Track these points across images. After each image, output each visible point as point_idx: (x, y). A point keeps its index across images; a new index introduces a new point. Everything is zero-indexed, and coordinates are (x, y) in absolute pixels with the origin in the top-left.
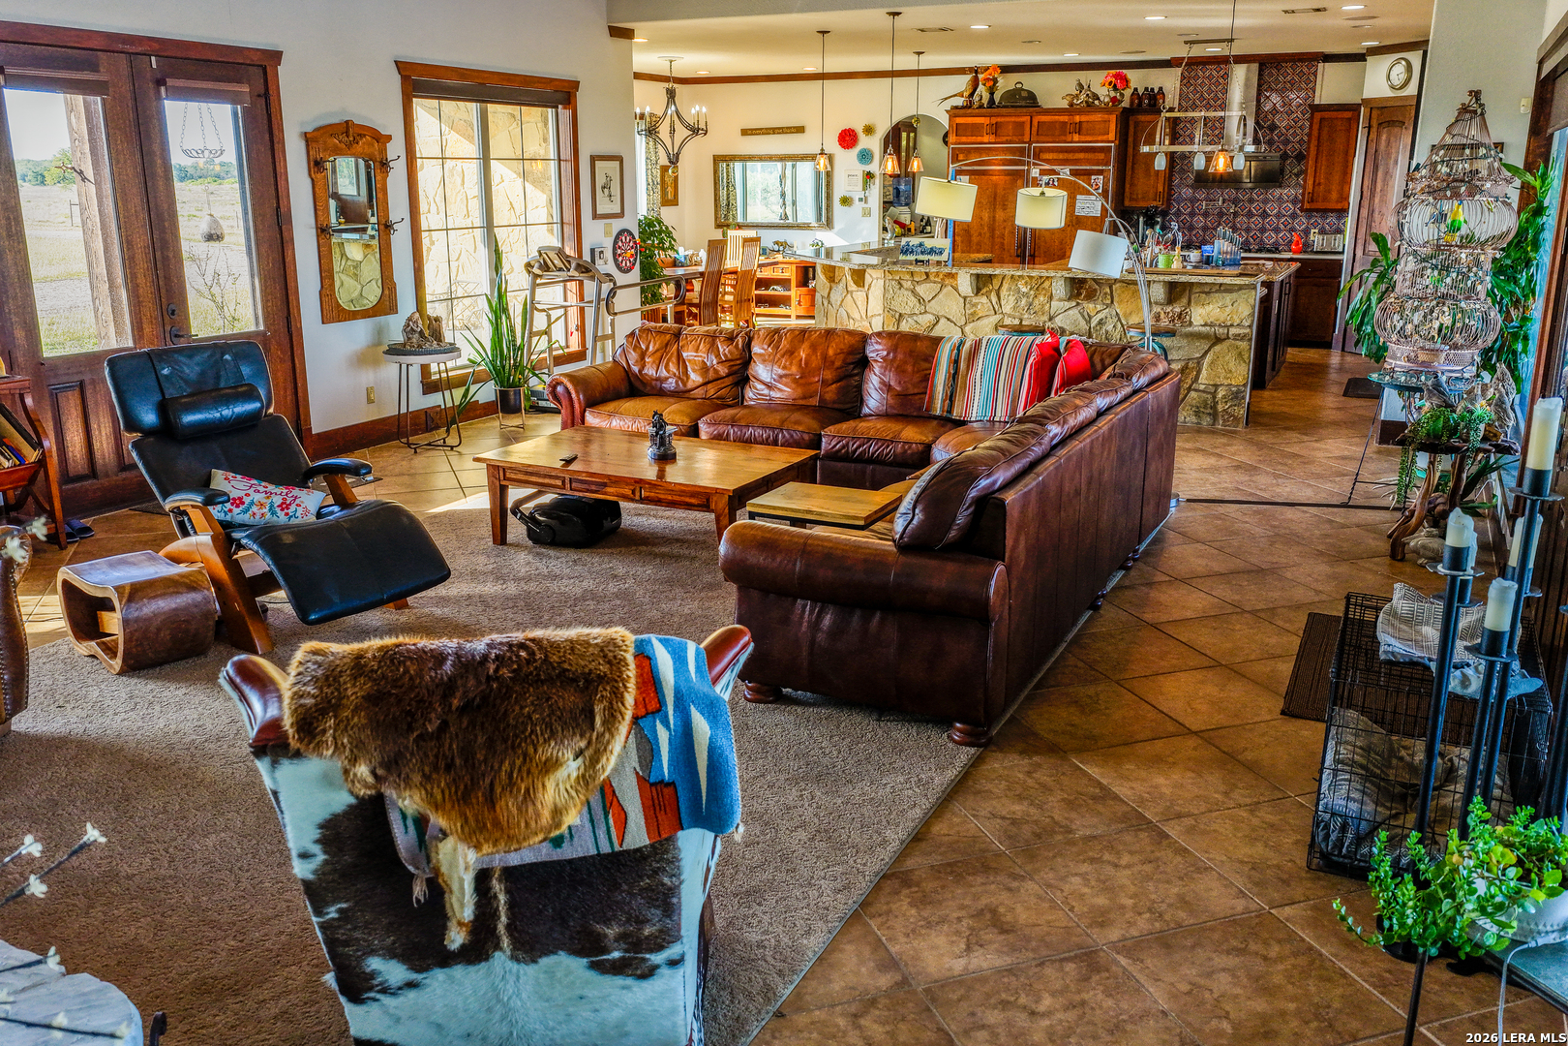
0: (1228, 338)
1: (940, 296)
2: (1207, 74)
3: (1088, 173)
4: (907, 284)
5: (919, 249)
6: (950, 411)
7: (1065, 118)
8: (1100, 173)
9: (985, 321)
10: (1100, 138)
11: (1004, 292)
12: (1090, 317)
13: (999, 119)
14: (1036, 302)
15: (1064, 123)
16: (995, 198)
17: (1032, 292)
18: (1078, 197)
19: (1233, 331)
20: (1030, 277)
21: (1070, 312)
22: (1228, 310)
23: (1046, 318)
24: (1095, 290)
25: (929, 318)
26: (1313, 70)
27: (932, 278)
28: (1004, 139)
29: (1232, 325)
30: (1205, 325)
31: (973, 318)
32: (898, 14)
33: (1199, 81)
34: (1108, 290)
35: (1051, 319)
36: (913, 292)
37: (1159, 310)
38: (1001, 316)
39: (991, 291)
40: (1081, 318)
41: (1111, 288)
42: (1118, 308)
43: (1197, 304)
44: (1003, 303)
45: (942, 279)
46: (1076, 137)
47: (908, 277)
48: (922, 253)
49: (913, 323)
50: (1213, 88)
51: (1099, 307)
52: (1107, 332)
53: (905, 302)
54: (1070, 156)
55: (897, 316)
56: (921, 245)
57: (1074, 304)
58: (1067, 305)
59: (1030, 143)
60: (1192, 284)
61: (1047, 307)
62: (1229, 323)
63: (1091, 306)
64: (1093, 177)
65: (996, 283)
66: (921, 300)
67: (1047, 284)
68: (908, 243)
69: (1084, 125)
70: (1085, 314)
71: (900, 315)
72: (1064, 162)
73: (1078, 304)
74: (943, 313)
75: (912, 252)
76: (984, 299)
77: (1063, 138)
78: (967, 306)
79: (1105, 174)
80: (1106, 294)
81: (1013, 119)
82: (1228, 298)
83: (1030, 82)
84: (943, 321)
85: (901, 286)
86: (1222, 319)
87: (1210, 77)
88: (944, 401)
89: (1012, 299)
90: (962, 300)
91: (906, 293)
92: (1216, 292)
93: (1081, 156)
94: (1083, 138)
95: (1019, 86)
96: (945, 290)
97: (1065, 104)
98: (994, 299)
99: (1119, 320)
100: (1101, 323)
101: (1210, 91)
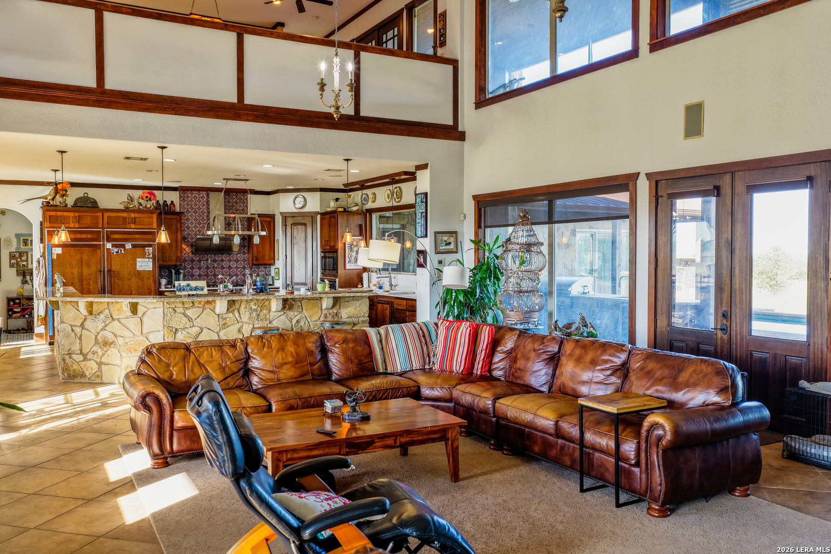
0: (359, 323)
1: (203, 315)
2: (193, 195)
3: (144, 246)
4: (181, 310)
5: (188, 288)
6: (386, 369)
7: (125, 215)
8: (150, 246)
9: (232, 328)
10: (147, 227)
11: (242, 310)
12: (292, 319)
13: (80, 214)
14: (262, 314)
15: (124, 218)
16: (82, 261)
17: (259, 309)
18: (138, 260)
19: (361, 319)
20: (257, 300)
21: (281, 317)
22: (358, 309)
23: (268, 322)
24: (293, 305)
25: (195, 330)
26: (245, 197)
27: (196, 305)
28: (85, 226)
29: (360, 317)
30: (349, 317)
31: (225, 326)
32: (165, 148)
33: (190, 199)
34: (300, 304)
35: (270, 323)
36: (185, 316)
37: (326, 312)
38: (242, 324)
39: (234, 310)
40: (287, 321)
41: (301, 303)
42: (305, 313)
43: (344, 307)
44: (242, 316)
45: (204, 305)
46: (133, 226)
47: (181, 305)
48: (191, 290)
49: (186, 333)
50: (197, 203)
51: (296, 314)
52: (301, 327)
53: (178, 321)
54: (131, 236)
55: (174, 330)
56: (188, 285)
57: (283, 313)
58: (279, 314)
59: (103, 228)
60: (340, 297)
61: (268, 317)
62: (359, 316)
63: (292, 313)
64: (147, 248)
65: (237, 306)
66: (190, 319)
67: (267, 303)
68: (180, 284)
69: (137, 220)
70: (289, 318)
71: (176, 330)
72: (127, 240)
73: (284, 312)
74: (205, 325)
75: (184, 290)
76: (230, 315)
77: (125, 226)
78: (220, 319)
79: (153, 246)
80: (299, 306)
81: (90, 214)
82: (358, 303)
83: (93, 193)
84: (205, 330)
85: (175, 311)
86: (356, 314)
87: (195, 197)
88: (382, 364)
89: (247, 313)
90: (217, 316)
91: (179, 315)
92: (352, 300)
93: (138, 236)
94: (137, 227)
95: (86, 195)
96: (205, 312)
97: (122, 207)
98: (237, 314)
99: (307, 319)
100: (298, 322)
101: (196, 205)
